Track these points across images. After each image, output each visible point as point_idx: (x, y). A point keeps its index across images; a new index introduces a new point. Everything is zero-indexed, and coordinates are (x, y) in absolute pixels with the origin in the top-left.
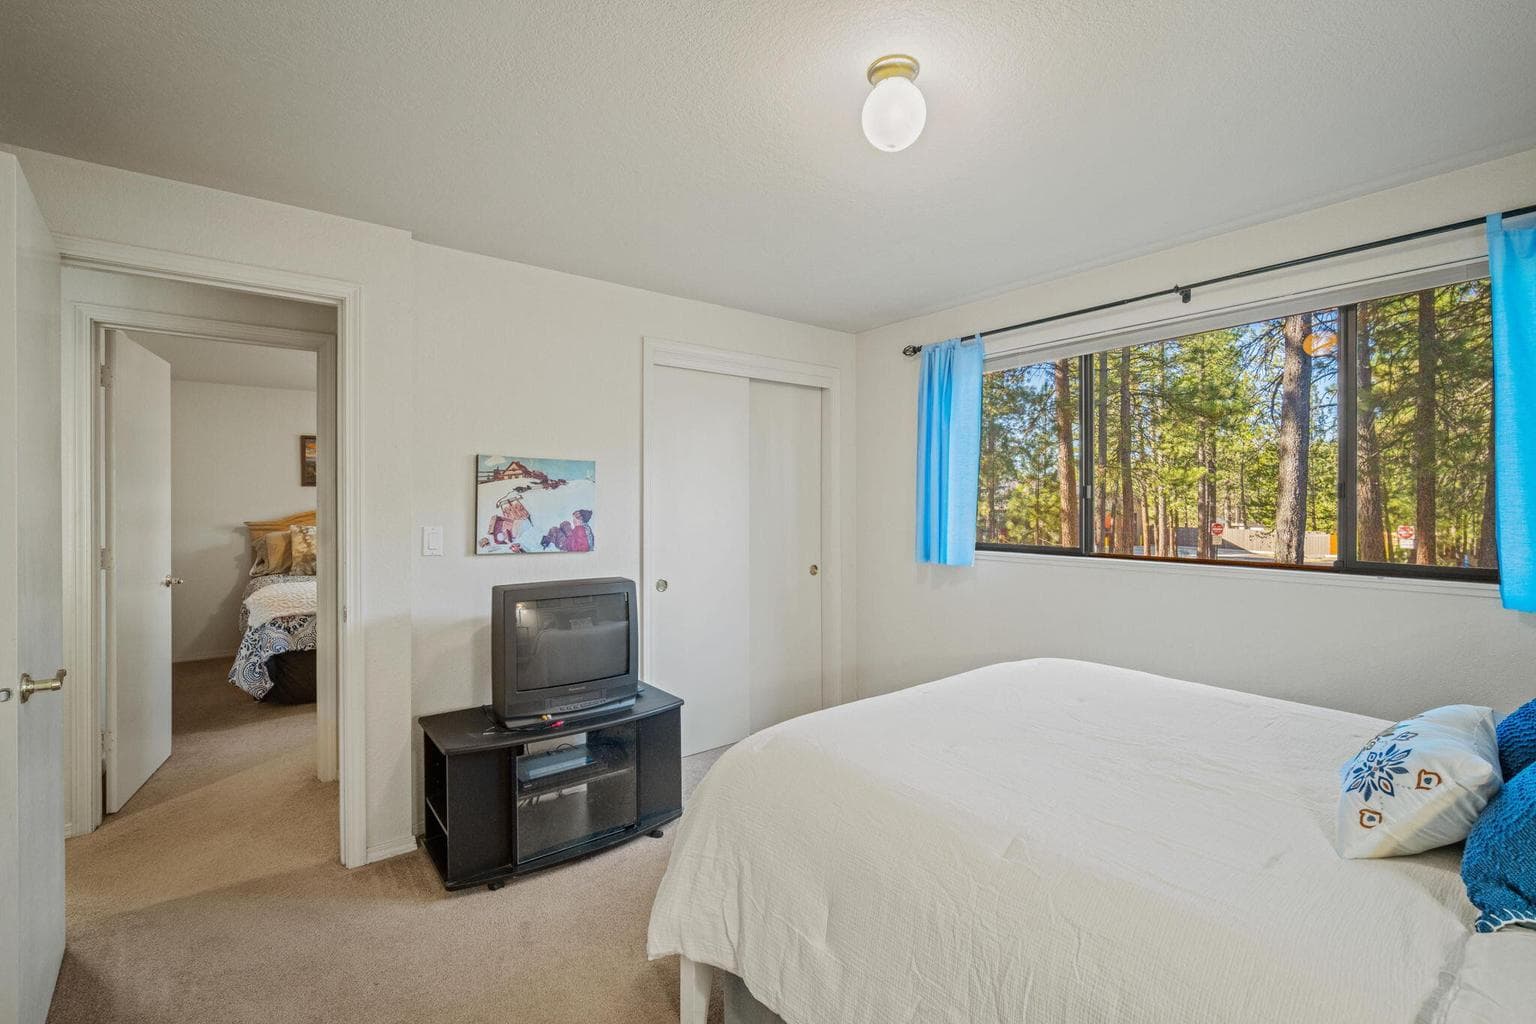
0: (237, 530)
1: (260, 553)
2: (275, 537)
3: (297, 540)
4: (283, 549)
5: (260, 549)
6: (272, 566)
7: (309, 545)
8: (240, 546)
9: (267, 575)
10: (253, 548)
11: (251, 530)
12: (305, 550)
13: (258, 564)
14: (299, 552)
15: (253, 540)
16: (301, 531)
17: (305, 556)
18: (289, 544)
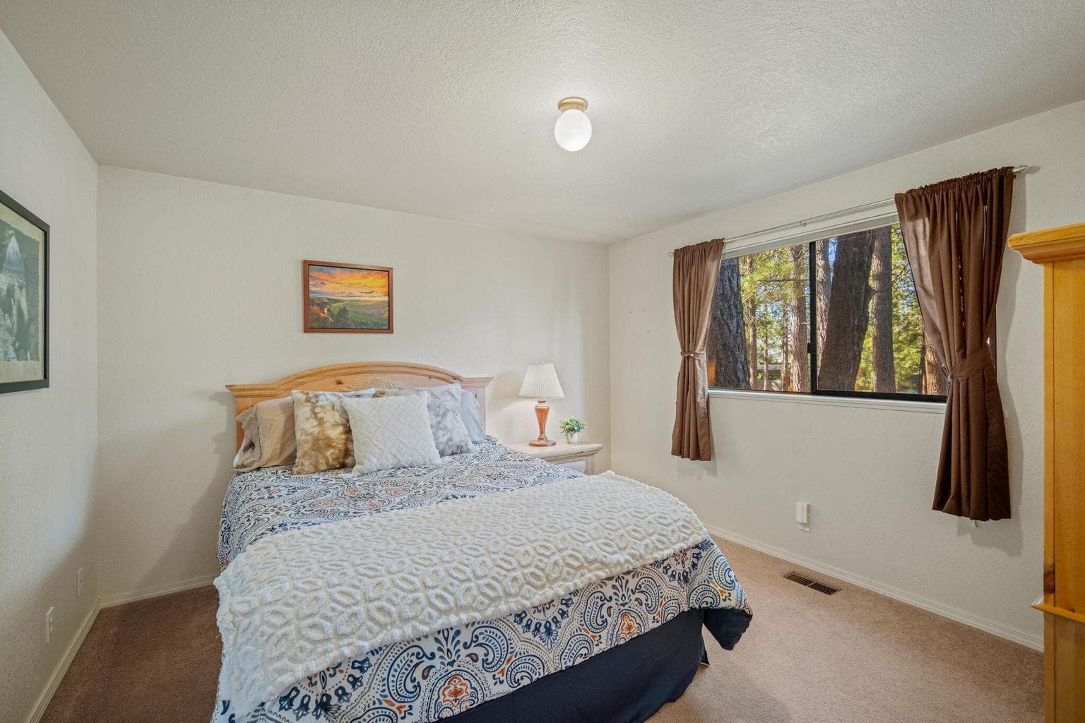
0: (216, 397)
1: (247, 433)
2: (270, 410)
3: (303, 412)
4: (281, 427)
5: (248, 427)
6: (266, 456)
7: (321, 422)
8: (220, 419)
9: (258, 469)
10: (239, 425)
11: (237, 397)
12: (316, 430)
13: (246, 449)
14: (307, 434)
15: (239, 412)
16: (308, 400)
17: (316, 440)
18: (291, 419)
